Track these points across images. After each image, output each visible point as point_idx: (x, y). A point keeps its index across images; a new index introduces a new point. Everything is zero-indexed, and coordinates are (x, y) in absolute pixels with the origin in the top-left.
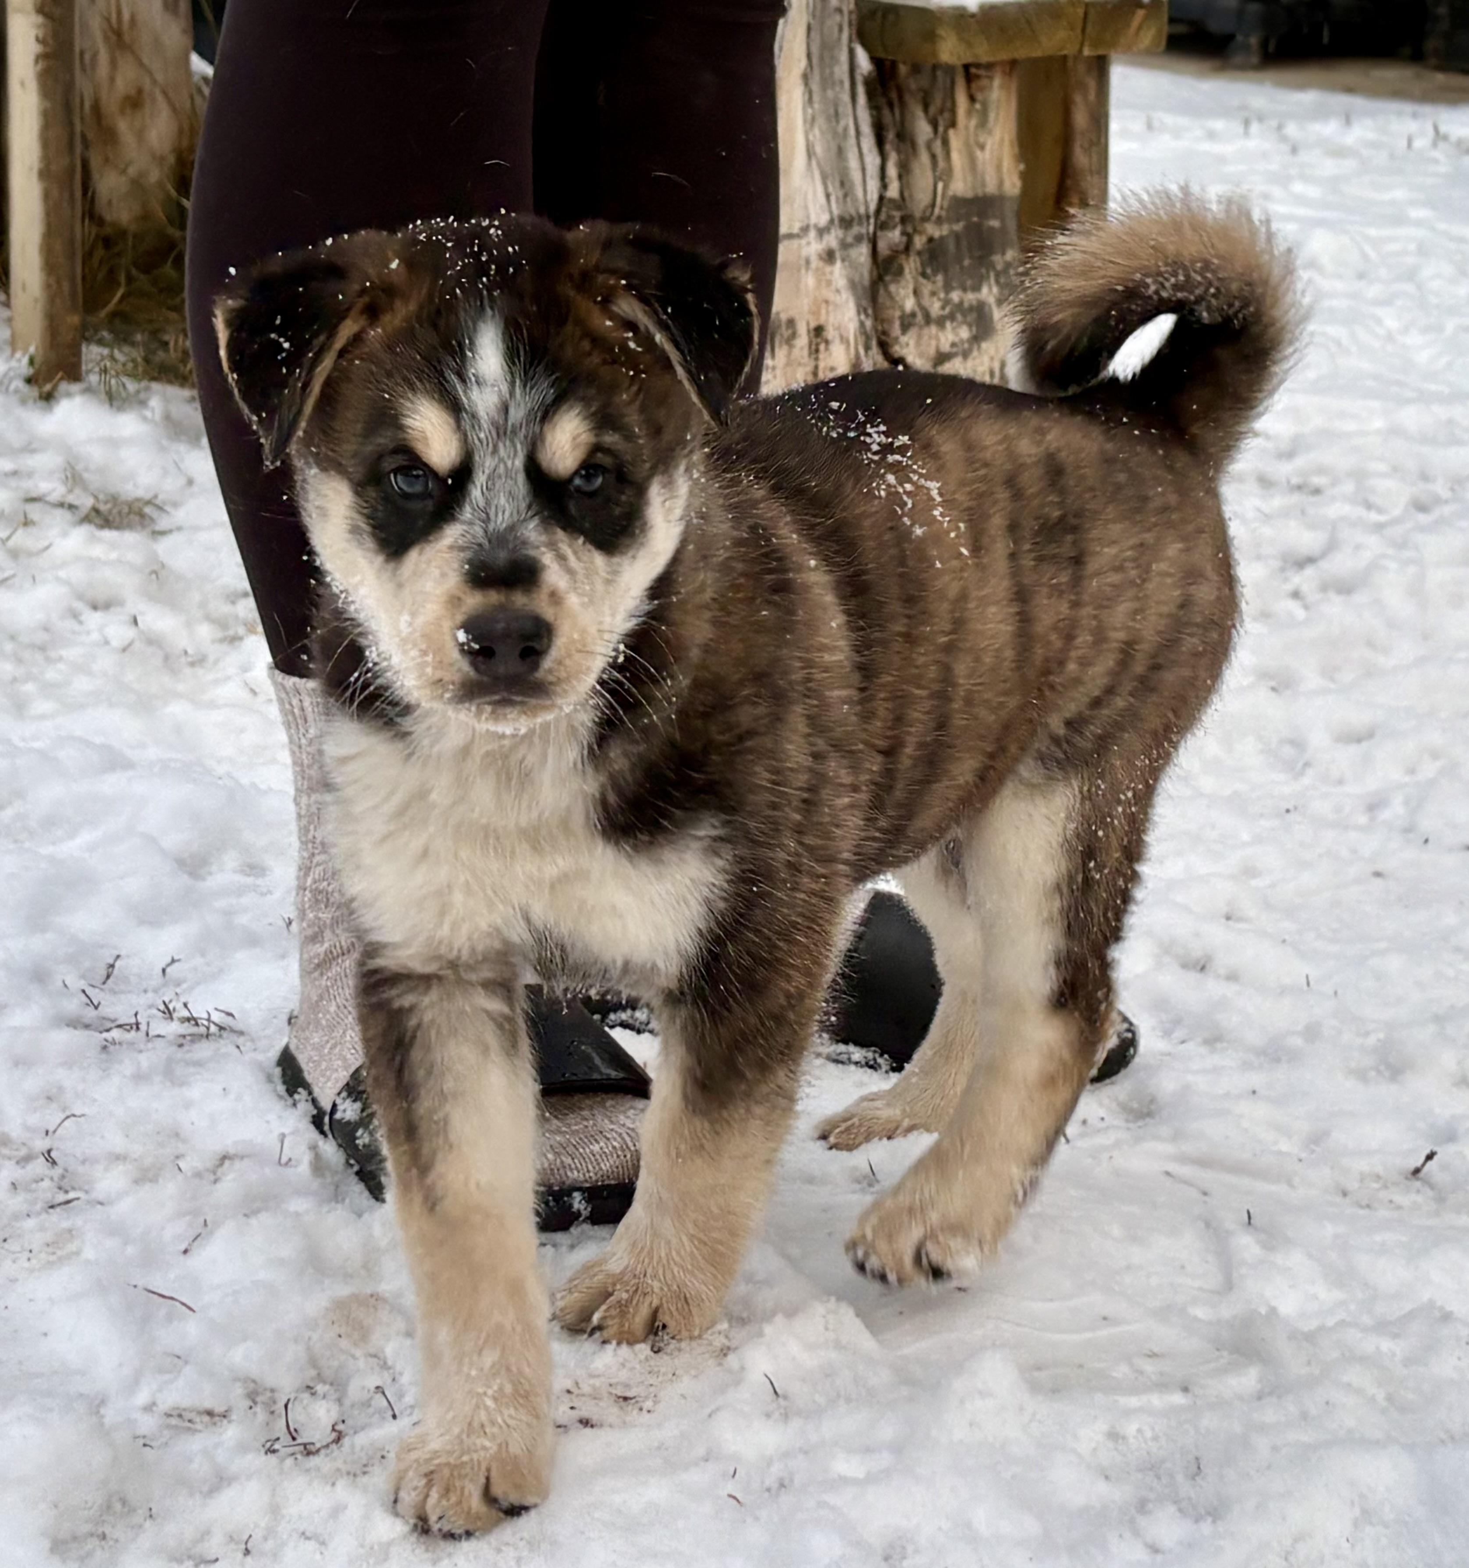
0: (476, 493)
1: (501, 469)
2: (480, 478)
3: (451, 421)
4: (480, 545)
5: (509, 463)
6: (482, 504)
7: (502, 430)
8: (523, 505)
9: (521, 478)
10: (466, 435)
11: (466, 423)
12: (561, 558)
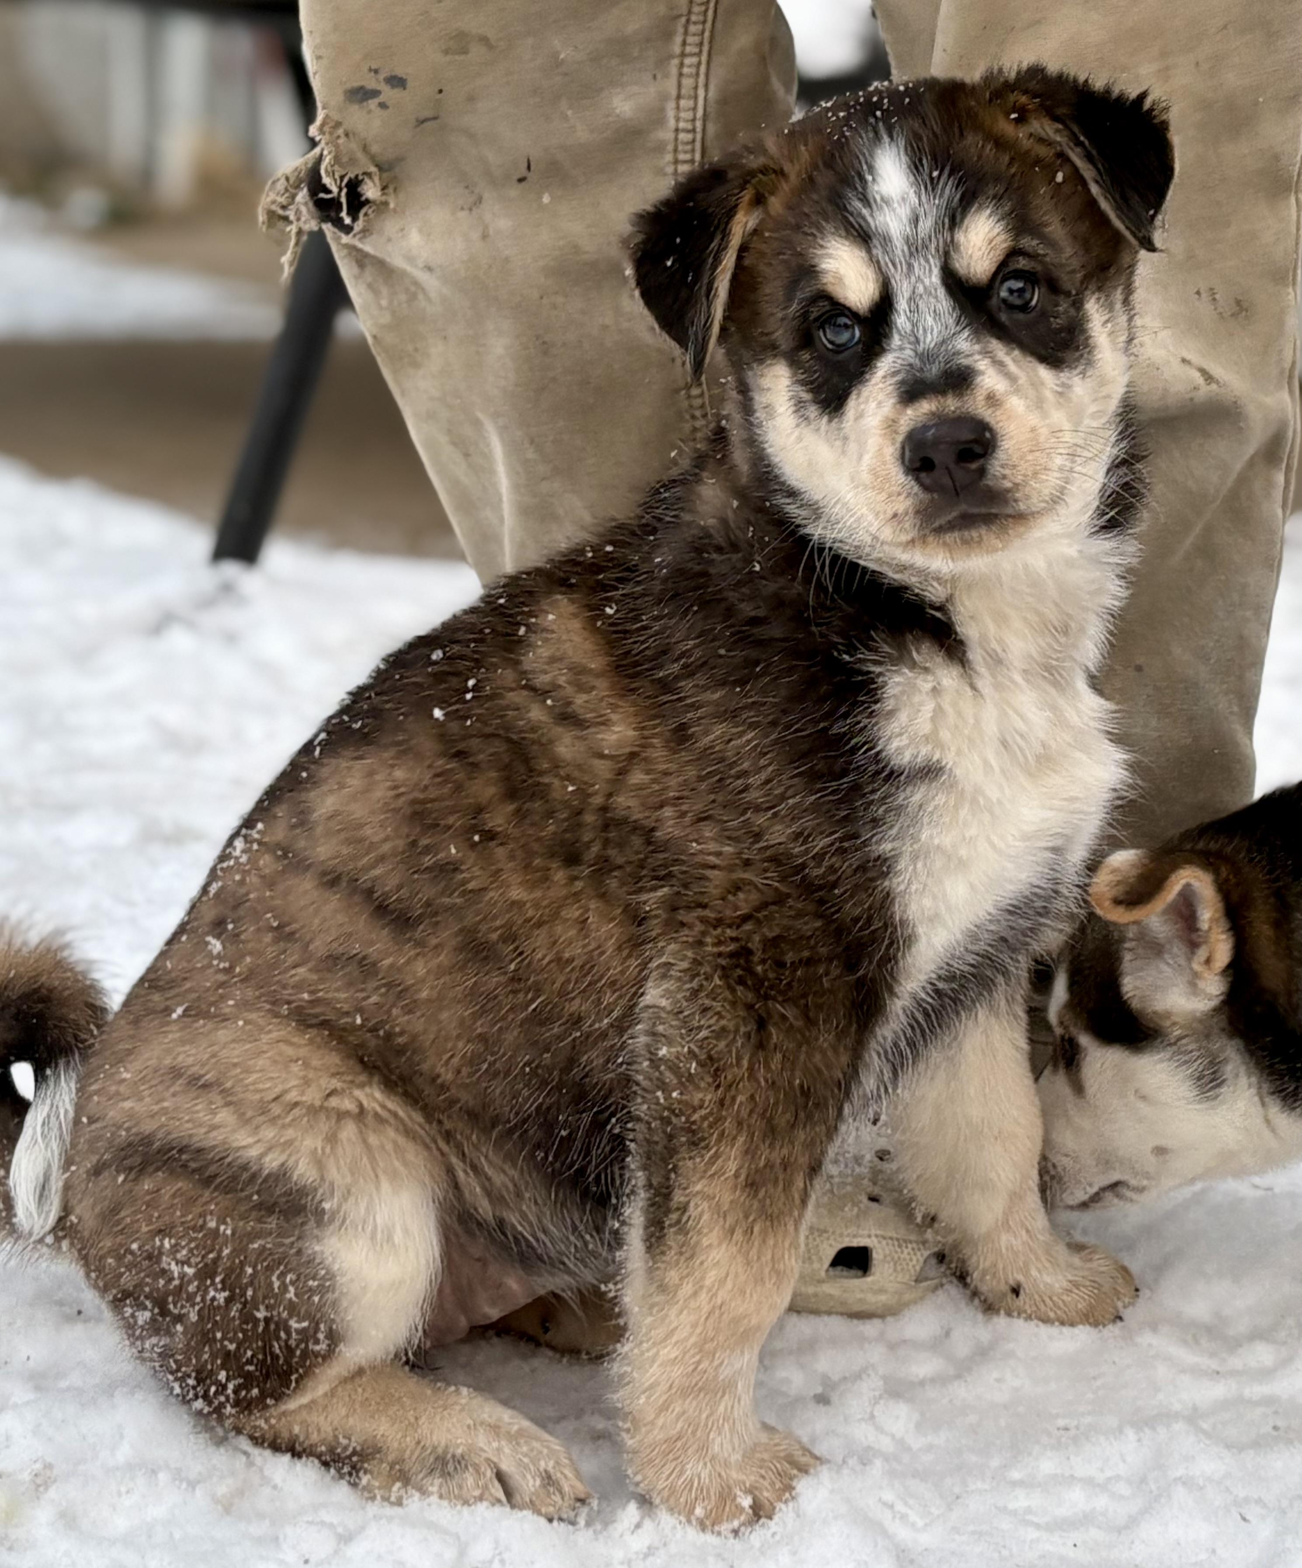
0: (901, 320)
1: (921, 289)
2: (902, 304)
3: (864, 254)
4: (911, 365)
5: (927, 281)
6: (908, 327)
7: (915, 248)
8: (951, 321)
9: (941, 292)
10: (878, 262)
11: (878, 252)
12: (999, 365)
